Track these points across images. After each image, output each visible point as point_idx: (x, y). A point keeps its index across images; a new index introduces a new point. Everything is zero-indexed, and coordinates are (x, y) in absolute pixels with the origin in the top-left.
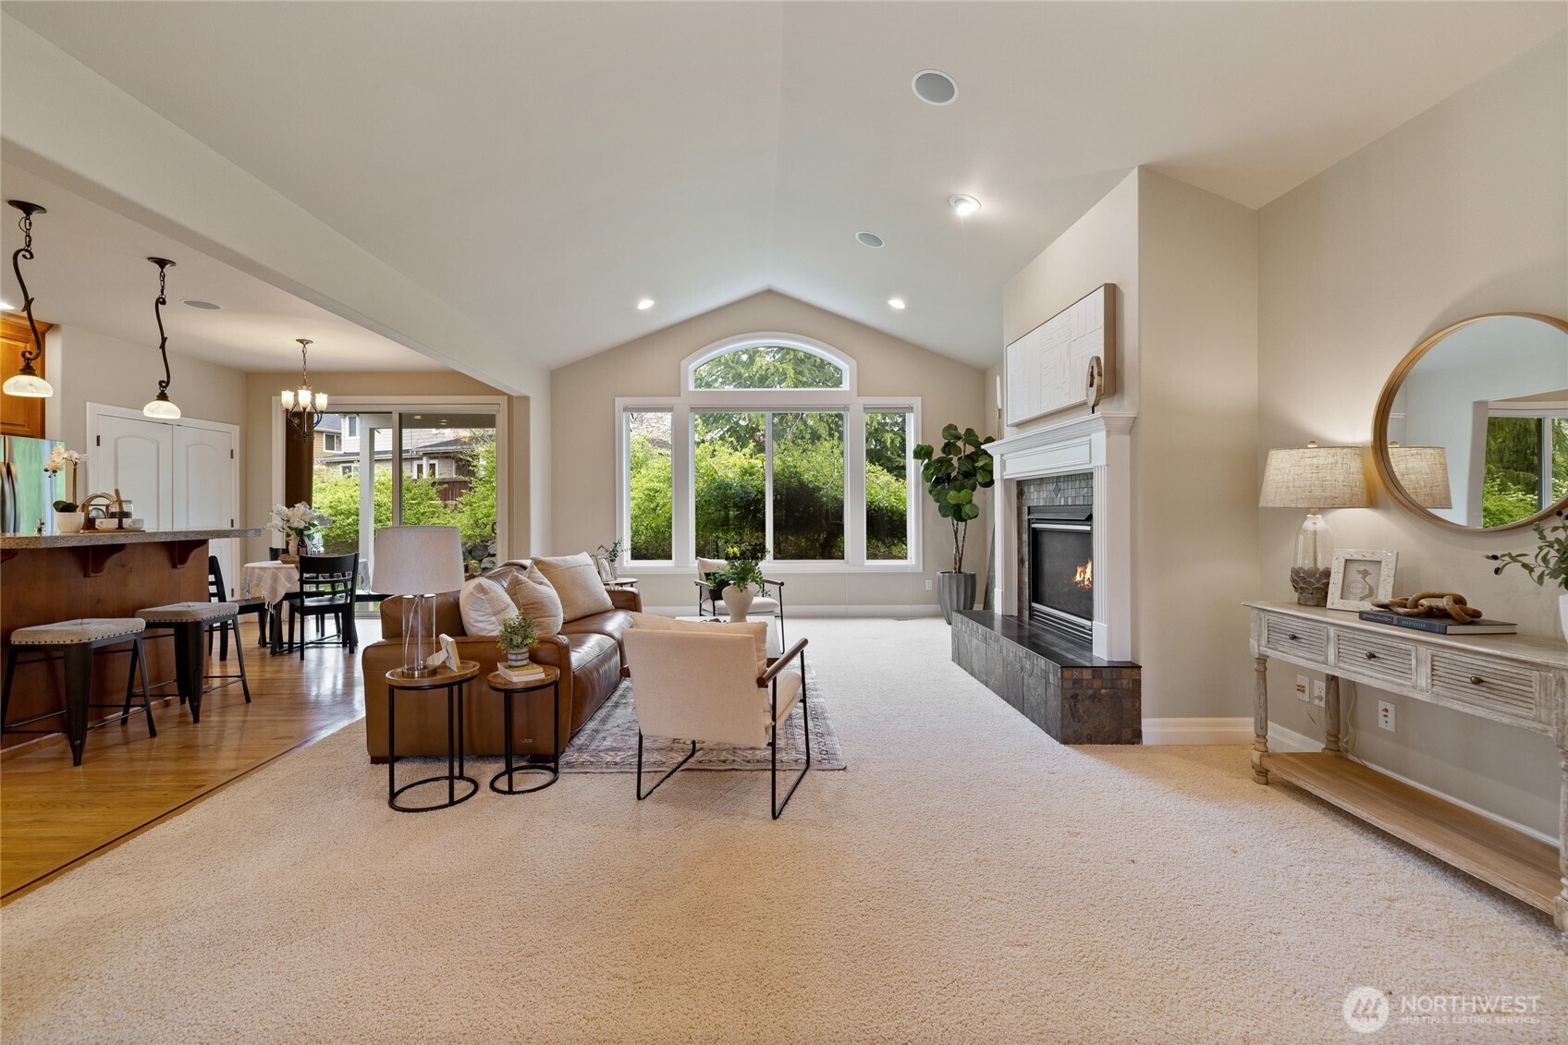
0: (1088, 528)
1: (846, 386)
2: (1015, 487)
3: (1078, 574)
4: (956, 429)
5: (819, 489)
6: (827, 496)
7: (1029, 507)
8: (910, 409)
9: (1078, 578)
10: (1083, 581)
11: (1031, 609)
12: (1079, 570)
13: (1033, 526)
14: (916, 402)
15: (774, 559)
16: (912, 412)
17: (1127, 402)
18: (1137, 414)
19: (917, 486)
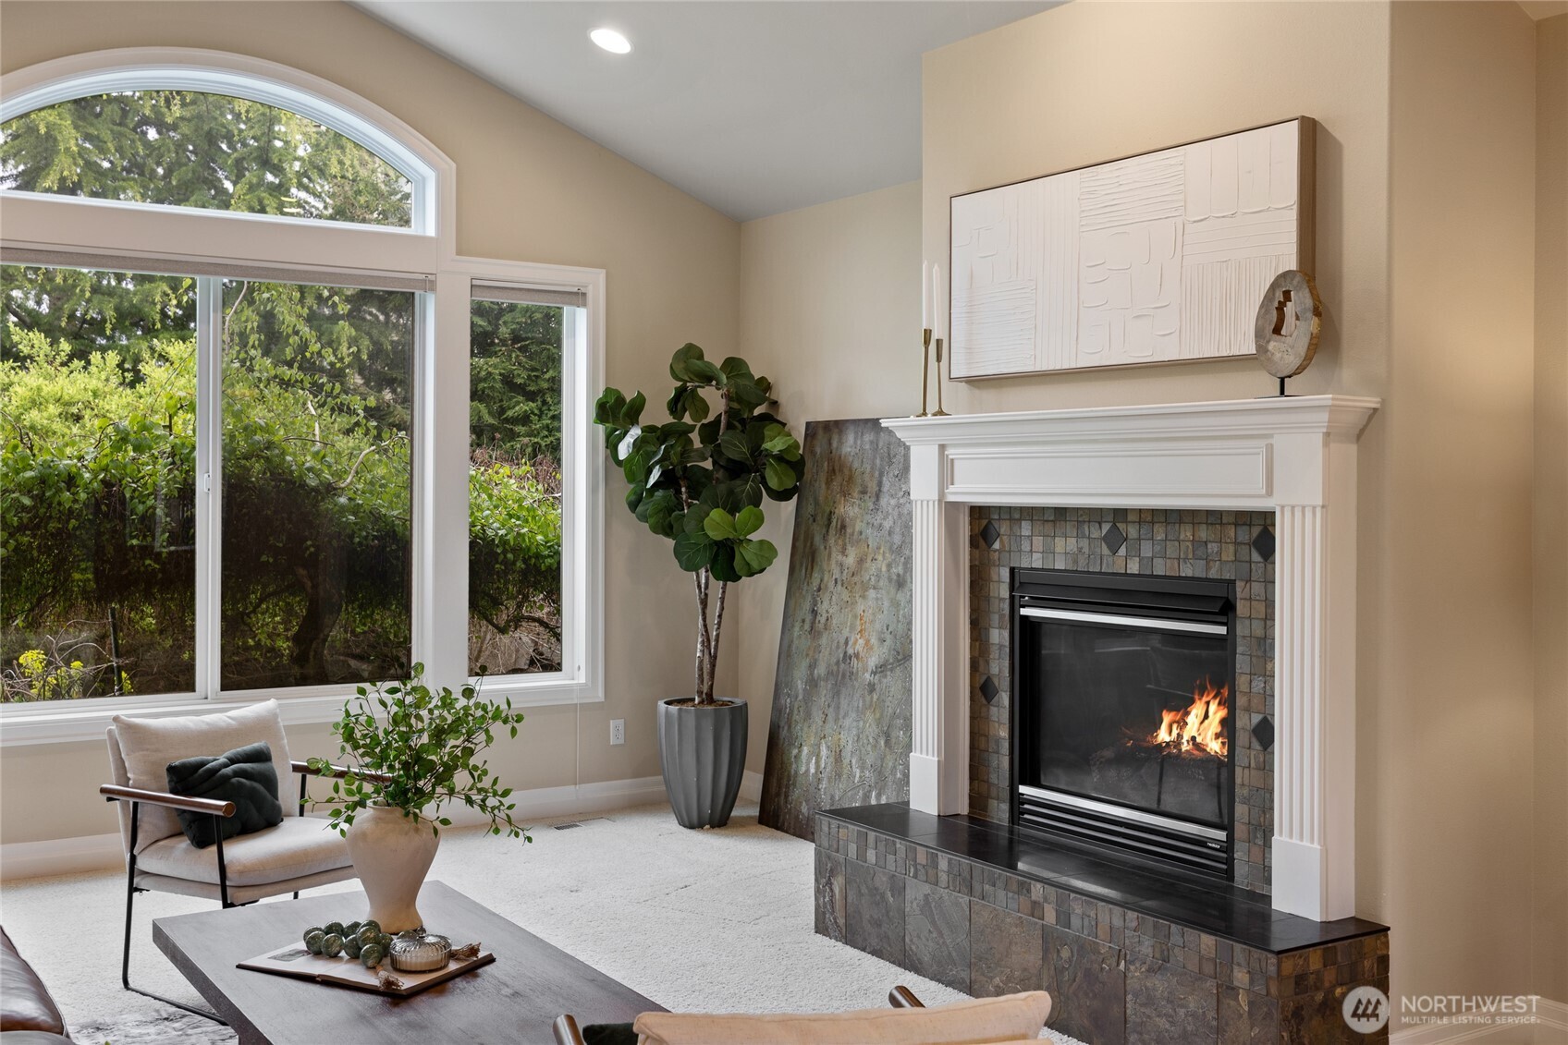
0: (1222, 630)
1: (426, 222)
2: (967, 519)
3: (1164, 726)
4: (701, 356)
5: (330, 490)
6: (356, 510)
7: (1012, 570)
8: (579, 297)
9: (1163, 736)
10: (1178, 743)
11: (1016, 801)
12: (1167, 718)
13: (1024, 612)
14: (595, 282)
15: (224, 687)
16: (584, 305)
17: (1347, 374)
18: (1383, 402)
19: (592, 490)
